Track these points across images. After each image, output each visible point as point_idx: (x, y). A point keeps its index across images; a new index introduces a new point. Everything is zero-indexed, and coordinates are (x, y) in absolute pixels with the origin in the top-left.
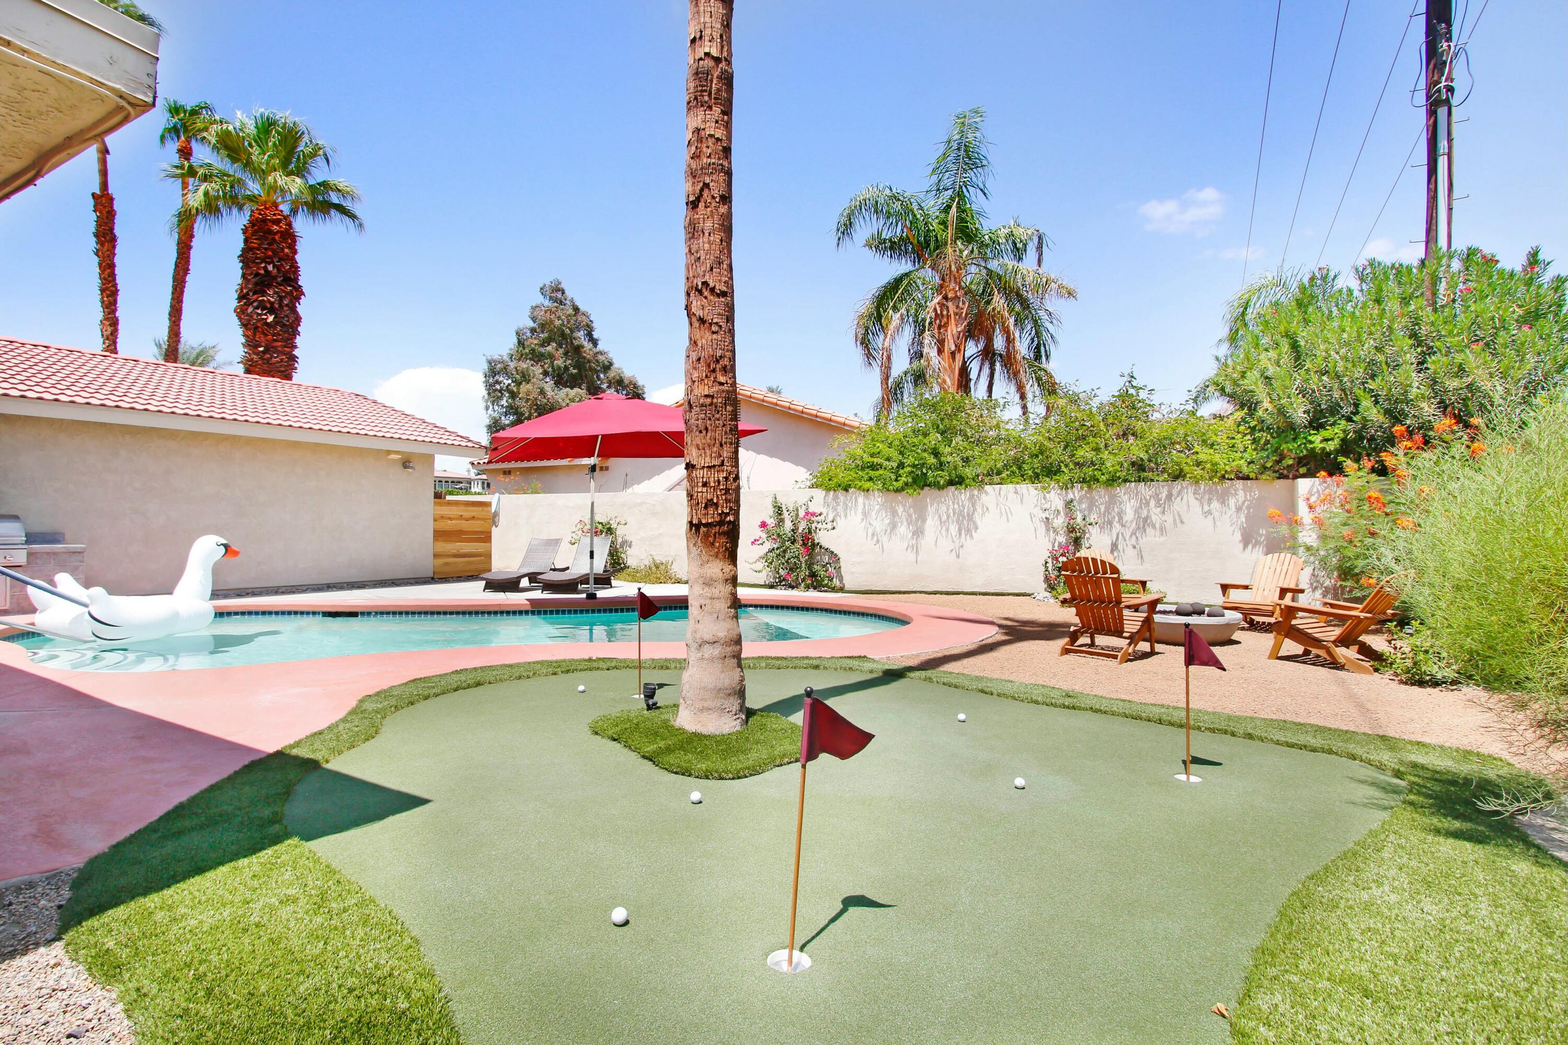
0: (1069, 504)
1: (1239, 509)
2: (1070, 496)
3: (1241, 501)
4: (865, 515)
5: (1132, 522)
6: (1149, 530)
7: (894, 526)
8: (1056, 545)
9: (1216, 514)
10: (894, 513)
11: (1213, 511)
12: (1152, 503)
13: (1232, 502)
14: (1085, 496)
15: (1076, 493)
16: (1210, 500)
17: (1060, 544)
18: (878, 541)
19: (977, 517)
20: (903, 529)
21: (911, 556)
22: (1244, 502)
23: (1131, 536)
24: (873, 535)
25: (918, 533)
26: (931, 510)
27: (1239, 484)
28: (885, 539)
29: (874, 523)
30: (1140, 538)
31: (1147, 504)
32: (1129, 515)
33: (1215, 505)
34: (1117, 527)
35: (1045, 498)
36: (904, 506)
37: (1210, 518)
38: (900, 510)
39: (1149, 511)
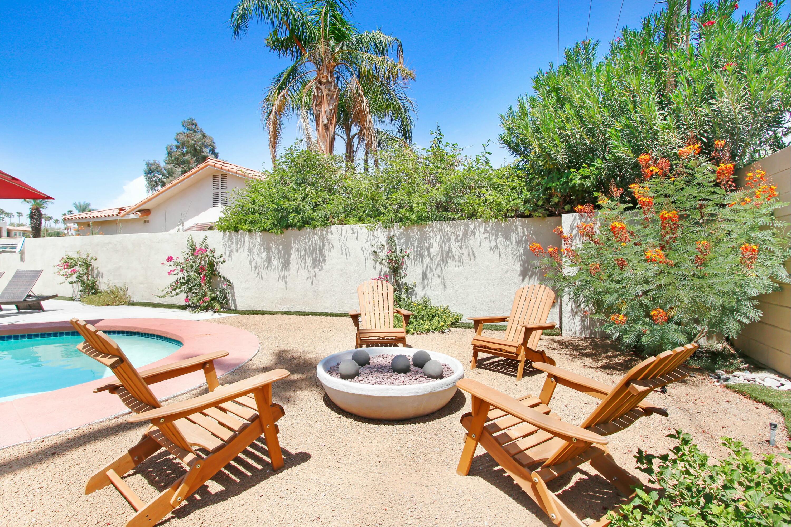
0: (391, 239)
1: (518, 243)
2: (392, 233)
3: (520, 235)
4: (250, 250)
5: (437, 254)
6: (450, 262)
7: (269, 260)
8: (382, 273)
9: (501, 247)
10: (269, 249)
11: (499, 246)
12: (453, 238)
13: (513, 237)
14: (402, 233)
15: (397, 230)
16: (497, 235)
17: (385, 272)
18: (258, 273)
19: (325, 251)
20: (275, 262)
21: (281, 284)
22: (522, 237)
23: (437, 266)
24: (256, 267)
25: (286, 264)
26: (294, 246)
27: (518, 221)
28: (264, 272)
29: (256, 257)
30: (443, 268)
31: (449, 240)
32: (436, 250)
33: (501, 239)
34: (427, 260)
35: (373, 235)
36: (275, 243)
37: (497, 251)
38: (273, 246)
39: (450, 246)
